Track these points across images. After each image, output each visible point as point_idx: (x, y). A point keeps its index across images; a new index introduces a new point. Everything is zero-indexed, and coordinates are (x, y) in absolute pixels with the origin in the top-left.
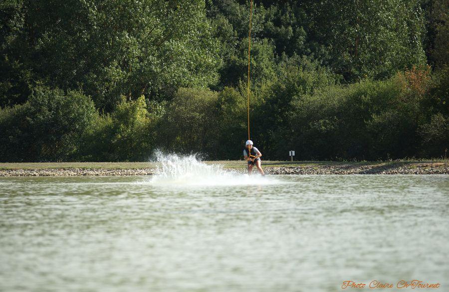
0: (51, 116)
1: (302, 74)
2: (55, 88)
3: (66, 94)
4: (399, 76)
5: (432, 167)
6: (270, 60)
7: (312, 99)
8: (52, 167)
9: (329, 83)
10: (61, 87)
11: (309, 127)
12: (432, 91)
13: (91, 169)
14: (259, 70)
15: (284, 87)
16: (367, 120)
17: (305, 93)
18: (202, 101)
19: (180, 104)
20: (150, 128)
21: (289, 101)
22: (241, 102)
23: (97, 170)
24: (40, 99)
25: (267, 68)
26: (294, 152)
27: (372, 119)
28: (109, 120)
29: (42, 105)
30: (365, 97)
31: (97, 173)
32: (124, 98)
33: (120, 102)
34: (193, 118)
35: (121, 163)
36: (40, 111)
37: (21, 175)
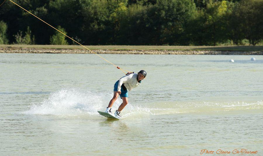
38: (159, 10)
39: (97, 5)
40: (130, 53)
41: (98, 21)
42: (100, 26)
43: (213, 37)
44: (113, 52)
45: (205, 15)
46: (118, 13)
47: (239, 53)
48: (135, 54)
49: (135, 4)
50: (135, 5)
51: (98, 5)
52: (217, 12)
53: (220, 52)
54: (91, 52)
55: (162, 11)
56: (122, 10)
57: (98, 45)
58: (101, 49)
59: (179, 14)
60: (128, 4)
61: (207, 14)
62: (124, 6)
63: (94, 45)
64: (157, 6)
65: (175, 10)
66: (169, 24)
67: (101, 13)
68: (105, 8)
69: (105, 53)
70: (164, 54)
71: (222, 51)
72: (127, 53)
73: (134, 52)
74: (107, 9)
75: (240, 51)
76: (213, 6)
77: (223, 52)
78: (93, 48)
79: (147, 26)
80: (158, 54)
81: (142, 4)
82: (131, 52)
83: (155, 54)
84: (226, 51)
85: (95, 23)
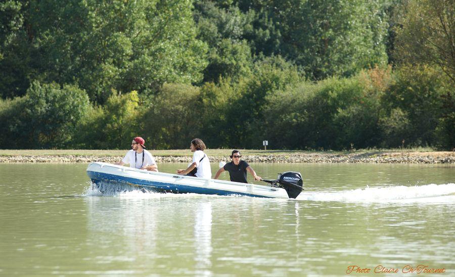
0: (48, 108)
1: (275, 72)
2: (52, 82)
3: (62, 88)
4: (363, 74)
5: (390, 156)
6: (247, 60)
7: (284, 94)
8: (48, 154)
9: (300, 80)
10: (57, 81)
11: (282, 120)
12: (392, 88)
13: (84, 156)
14: (238, 68)
15: (259, 83)
16: (333, 113)
17: (278, 89)
18: (184, 95)
19: (165, 98)
20: (138, 120)
21: (264, 96)
22: (220, 97)
23: (89, 157)
24: (38, 92)
25: (244, 66)
26: (267, 142)
27: (338, 112)
28: (101, 112)
29: (40, 97)
30: (332, 92)
31: (89, 160)
32: (114, 92)
33: (111, 95)
34: (177, 110)
35: (111, 151)
36: (38, 103)
37: (19, 161)
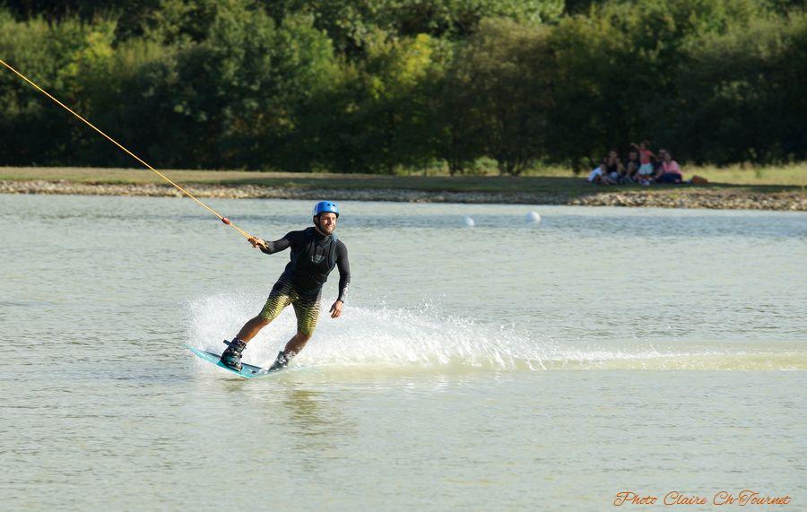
38: (217, 60)
39: (15, 39)
40: (137, 194)
41: (20, 91)
42: (26, 105)
43: (385, 150)
44: (81, 188)
45: (361, 79)
46: (84, 65)
47: (482, 197)
48: (151, 195)
49: (138, 40)
50: (140, 44)
51: (18, 39)
52: (399, 71)
53: (424, 194)
54: (8, 189)
55: (225, 62)
56: (96, 56)
57: (32, 166)
58: (43, 179)
59: (281, 73)
60: (115, 38)
61: (365, 74)
62: (103, 45)
63: (18, 166)
64: (210, 47)
65: (267, 59)
66: (248, 106)
67: (30, 63)
68: (41, 49)
69: (56, 192)
70: (245, 198)
71: (430, 191)
72: (127, 192)
73: (148, 191)
74: (46, 53)
75: (485, 192)
76: (387, 52)
77: (433, 194)
78: (16, 177)
79: (179, 109)
80: (227, 197)
81: (162, 38)
82: (140, 189)
83: (216, 196)
84: (439, 191)
85: (8, 96)
